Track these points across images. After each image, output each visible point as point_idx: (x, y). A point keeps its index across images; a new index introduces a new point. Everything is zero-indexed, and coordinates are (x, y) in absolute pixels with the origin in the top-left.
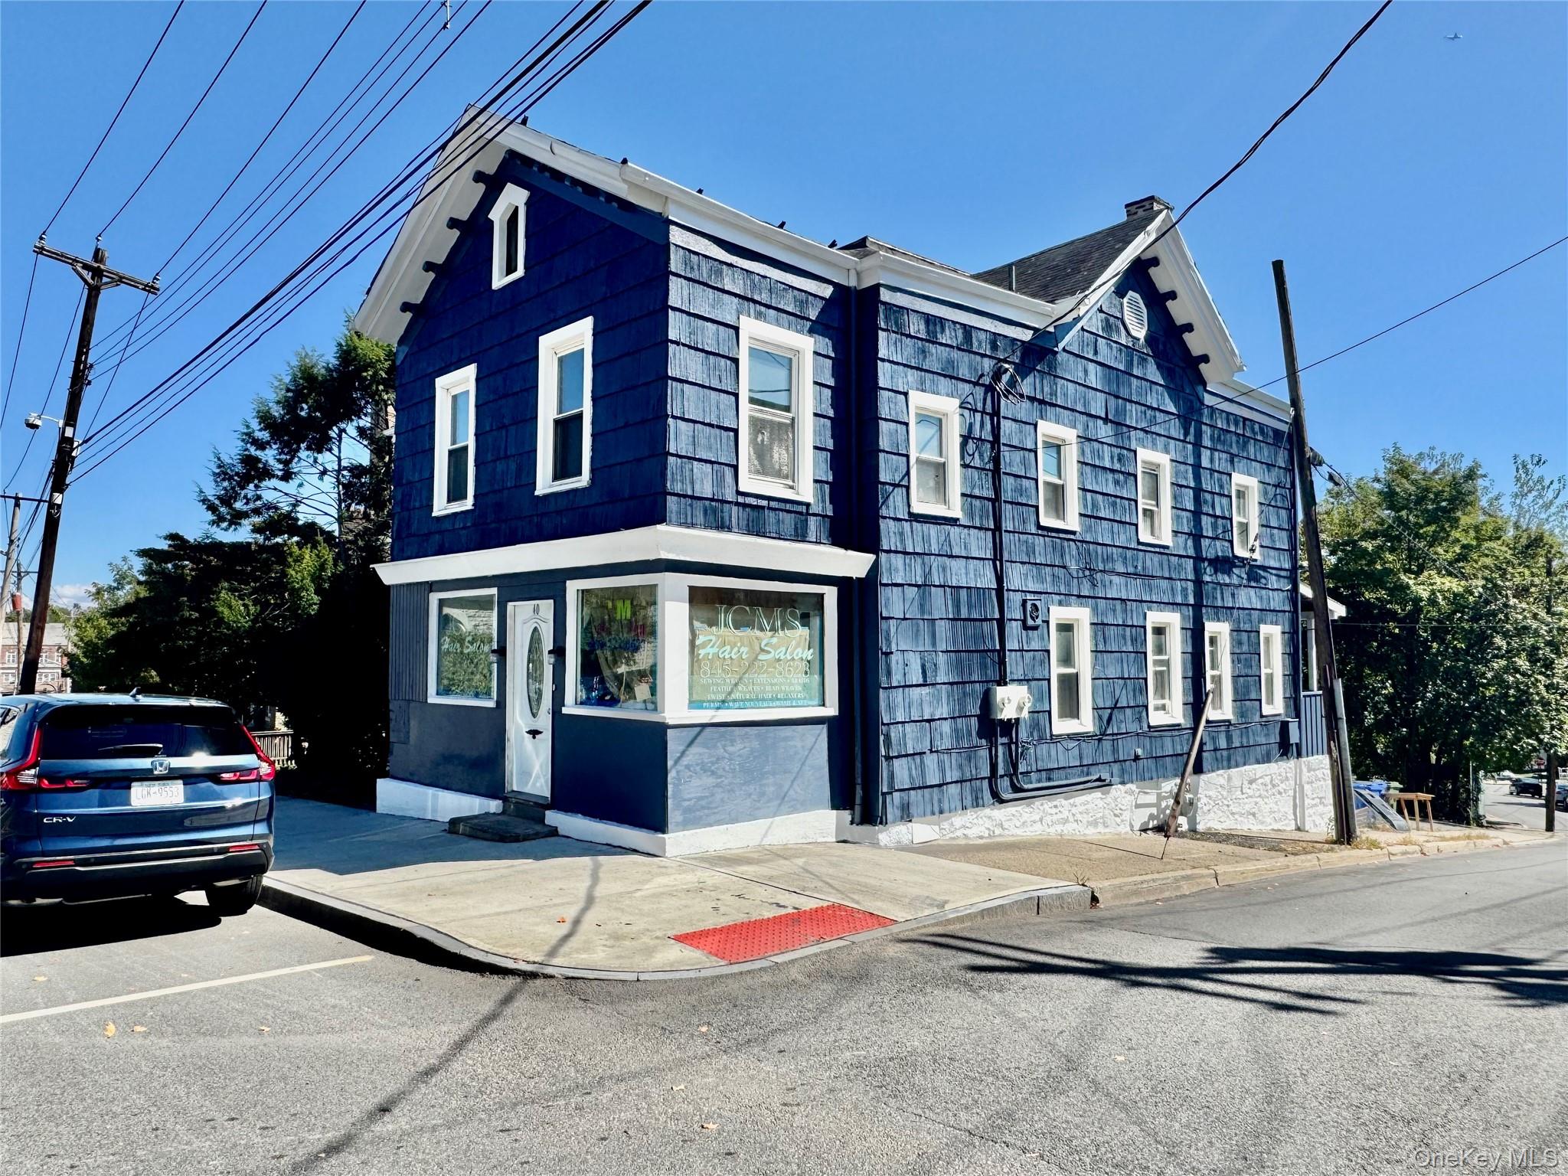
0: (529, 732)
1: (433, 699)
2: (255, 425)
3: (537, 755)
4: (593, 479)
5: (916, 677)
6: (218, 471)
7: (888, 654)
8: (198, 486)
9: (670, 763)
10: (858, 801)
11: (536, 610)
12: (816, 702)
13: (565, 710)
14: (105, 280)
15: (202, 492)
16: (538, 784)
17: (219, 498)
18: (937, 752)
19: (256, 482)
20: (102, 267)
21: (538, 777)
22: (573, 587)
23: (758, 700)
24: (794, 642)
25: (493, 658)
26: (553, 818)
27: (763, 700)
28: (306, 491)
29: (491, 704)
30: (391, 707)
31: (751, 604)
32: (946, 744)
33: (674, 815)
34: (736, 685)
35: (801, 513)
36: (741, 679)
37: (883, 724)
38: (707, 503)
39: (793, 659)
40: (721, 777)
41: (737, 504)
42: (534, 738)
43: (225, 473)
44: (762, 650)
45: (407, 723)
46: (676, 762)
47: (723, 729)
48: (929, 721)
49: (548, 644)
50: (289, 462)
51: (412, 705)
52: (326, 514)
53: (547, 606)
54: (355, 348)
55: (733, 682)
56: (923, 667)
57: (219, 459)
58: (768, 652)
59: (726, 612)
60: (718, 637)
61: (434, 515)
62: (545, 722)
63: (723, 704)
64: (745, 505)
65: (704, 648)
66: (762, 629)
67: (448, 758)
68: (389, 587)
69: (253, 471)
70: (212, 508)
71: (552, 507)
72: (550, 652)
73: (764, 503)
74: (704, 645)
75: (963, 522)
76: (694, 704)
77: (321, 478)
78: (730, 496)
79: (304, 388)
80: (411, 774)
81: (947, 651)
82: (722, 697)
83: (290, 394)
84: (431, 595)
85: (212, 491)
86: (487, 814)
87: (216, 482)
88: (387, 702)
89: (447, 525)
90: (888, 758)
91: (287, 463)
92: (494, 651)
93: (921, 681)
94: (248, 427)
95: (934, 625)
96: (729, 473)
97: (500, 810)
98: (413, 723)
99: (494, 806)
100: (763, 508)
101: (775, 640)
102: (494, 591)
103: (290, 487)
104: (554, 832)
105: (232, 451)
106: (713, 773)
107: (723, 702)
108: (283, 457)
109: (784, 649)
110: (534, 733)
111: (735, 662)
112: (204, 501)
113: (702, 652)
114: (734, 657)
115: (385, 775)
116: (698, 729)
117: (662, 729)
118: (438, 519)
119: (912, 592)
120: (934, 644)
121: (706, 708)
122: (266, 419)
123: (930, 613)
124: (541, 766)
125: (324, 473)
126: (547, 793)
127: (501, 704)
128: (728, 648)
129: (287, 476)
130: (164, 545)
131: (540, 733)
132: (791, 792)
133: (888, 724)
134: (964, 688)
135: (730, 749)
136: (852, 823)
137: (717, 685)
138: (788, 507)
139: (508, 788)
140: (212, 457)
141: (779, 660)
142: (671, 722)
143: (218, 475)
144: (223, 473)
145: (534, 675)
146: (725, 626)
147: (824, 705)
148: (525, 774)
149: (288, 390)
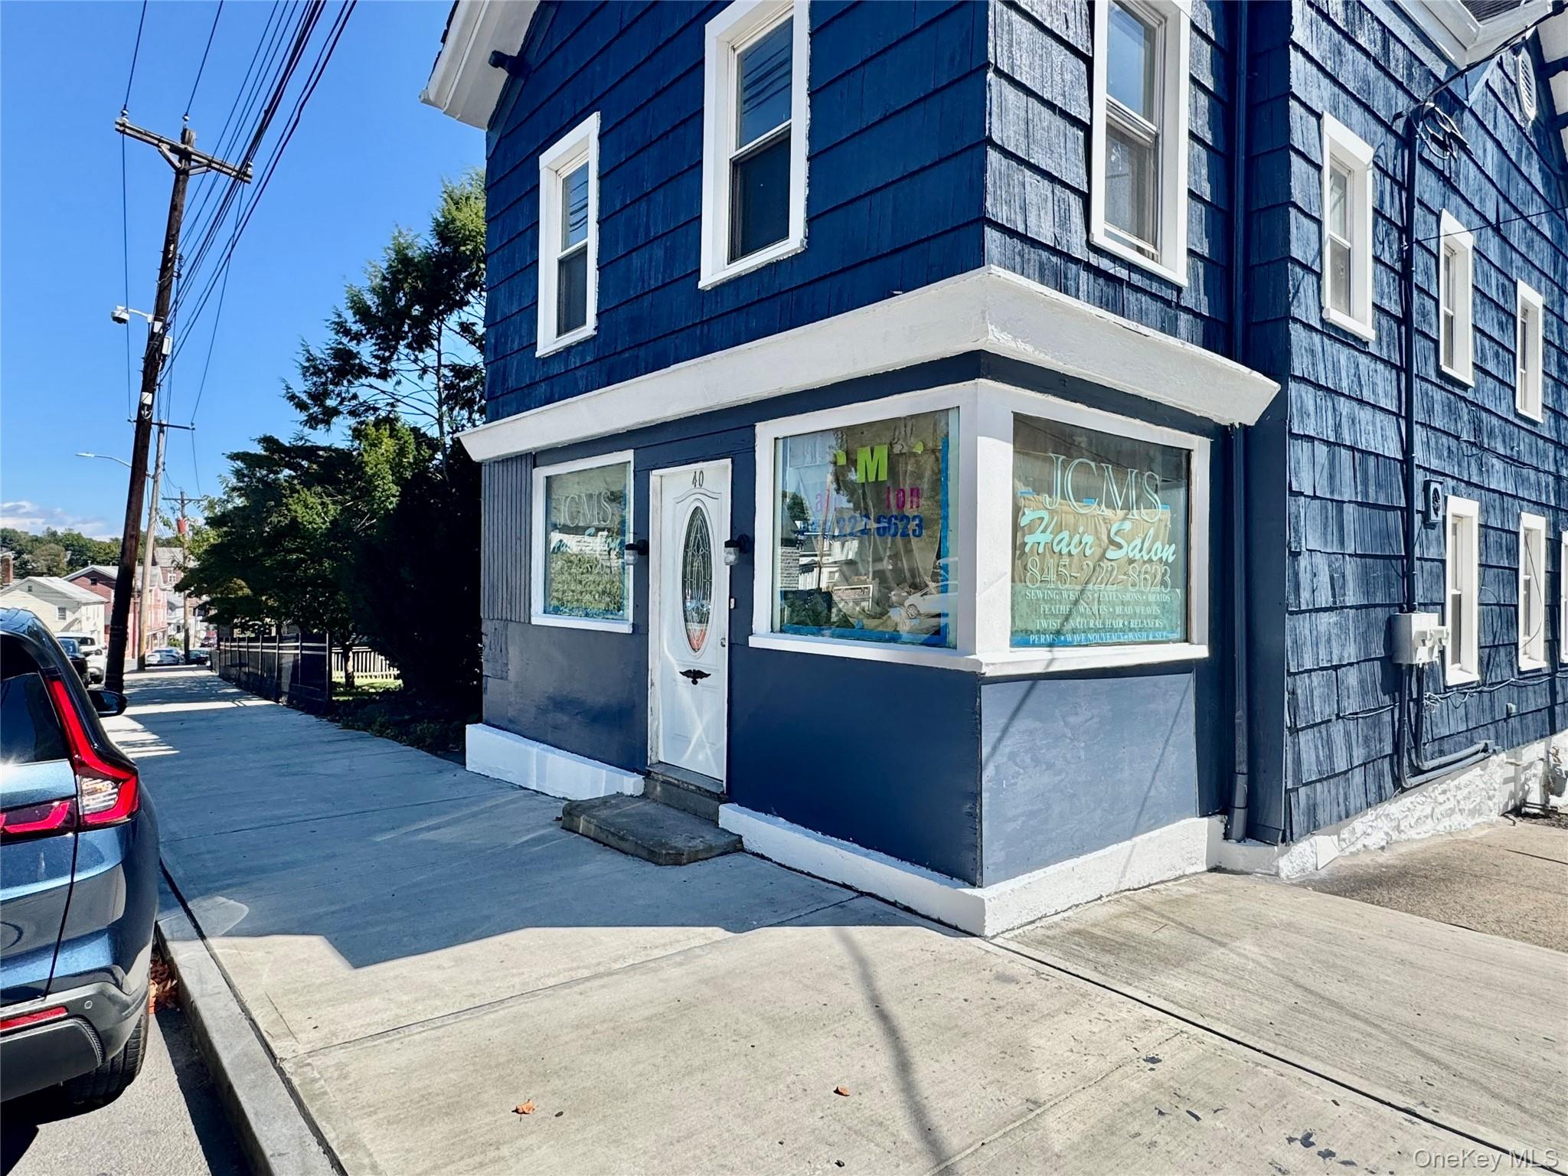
0: (687, 674)
1: (539, 618)
2: (349, 317)
3: (700, 714)
4: (809, 237)
5: (1324, 598)
6: (307, 364)
7: (1296, 555)
8: (284, 381)
9: (985, 751)
10: (1240, 799)
11: (698, 480)
12: (1177, 636)
13: (754, 642)
14: (193, 164)
15: (288, 388)
16: (701, 757)
17: (310, 395)
18: (1343, 718)
19: (349, 377)
20: (190, 149)
21: (700, 746)
22: (766, 433)
23: (1104, 629)
24: (1152, 532)
25: (629, 557)
26: (733, 817)
27: (1112, 630)
28: (402, 390)
29: (626, 628)
30: (483, 630)
31: (1099, 458)
32: (1351, 705)
33: (992, 852)
34: (1076, 602)
35: (1167, 303)
36: (1082, 591)
37: (1290, 674)
38: (1045, 254)
39: (1150, 560)
40: (1060, 773)
41: (1088, 267)
42: (695, 682)
43: (315, 367)
44: (1112, 542)
45: (503, 651)
46: (995, 749)
47: (1063, 683)
48: (1336, 668)
49: (720, 530)
50: (389, 359)
51: (511, 626)
52: (425, 413)
53: (718, 473)
54: (453, 220)
55: (1073, 598)
56: (1332, 578)
57: (308, 351)
58: (1119, 546)
59: (1064, 467)
60: (1052, 512)
61: (537, 355)
62: (715, 659)
63: (1057, 639)
64: (1097, 272)
65: (1031, 533)
66: (1110, 505)
67: (559, 704)
68: (479, 465)
69: (346, 366)
70: (302, 406)
71: (729, 304)
72: (728, 544)
73: (1123, 273)
74: (1031, 529)
75: (1373, 348)
76: (1021, 638)
77: (421, 377)
78: (1079, 251)
79: (399, 271)
80: (510, 721)
81: (1356, 555)
82: (1054, 624)
83: (386, 284)
84: (535, 471)
85: (301, 387)
86: (619, 795)
87: (304, 375)
88: (478, 622)
89: (557, 368)
90: (1295, 731)
91: (385, 360)
92: (630, 547)
93: (1330, 604)
94: (340, 316)
95: (1340, 511)
96: (1075, 204)
97: (640, 791)
98: (513, 652)
99: (631, 784)
100: (1120, 281)
101: (1127, 526)
102: (628, 455)
103: (388, 385)
104: (736, 845)
105: (322, 343)
106: (1050, 766)
107: (1058, 632)
108: (381, 353)
109: (1138, 541)
110: (695, 675)
111: (1076, 560)
112: (292, 398)
113: (1030, 540)
114: (1074, 552)
115: (478, 720)
116: (1026, 684)
117: (971, 684)
118: (546, 360)
119: (1322, 450)
120: (1342, 543)
121: (1034, 645)
122: (362, 312)
123: (1341, 494)
124: (706, 730)
125: (424, 370)
126: (719, 772)
127: (641, 628)
128: (1065, 534)
129: (384, 375)
130: (258, 450)
131: (707, 675)
132: (1153, 793)
133: (1295, 674)
134: (1368, 615)
135: (1072, 720)
136: (1227, 836)
137: (1050, 601)
138: (1155, 288)
139: (652, 758)
140: (300, 349)
141: (1131, 561)
142: (989, 672)
143: (307, 368)
144: (312, 368)
145: (696, 581)
146: (1063, 497)
147: (1187, 640)
148: (680, 738)
149: (384, 279)
